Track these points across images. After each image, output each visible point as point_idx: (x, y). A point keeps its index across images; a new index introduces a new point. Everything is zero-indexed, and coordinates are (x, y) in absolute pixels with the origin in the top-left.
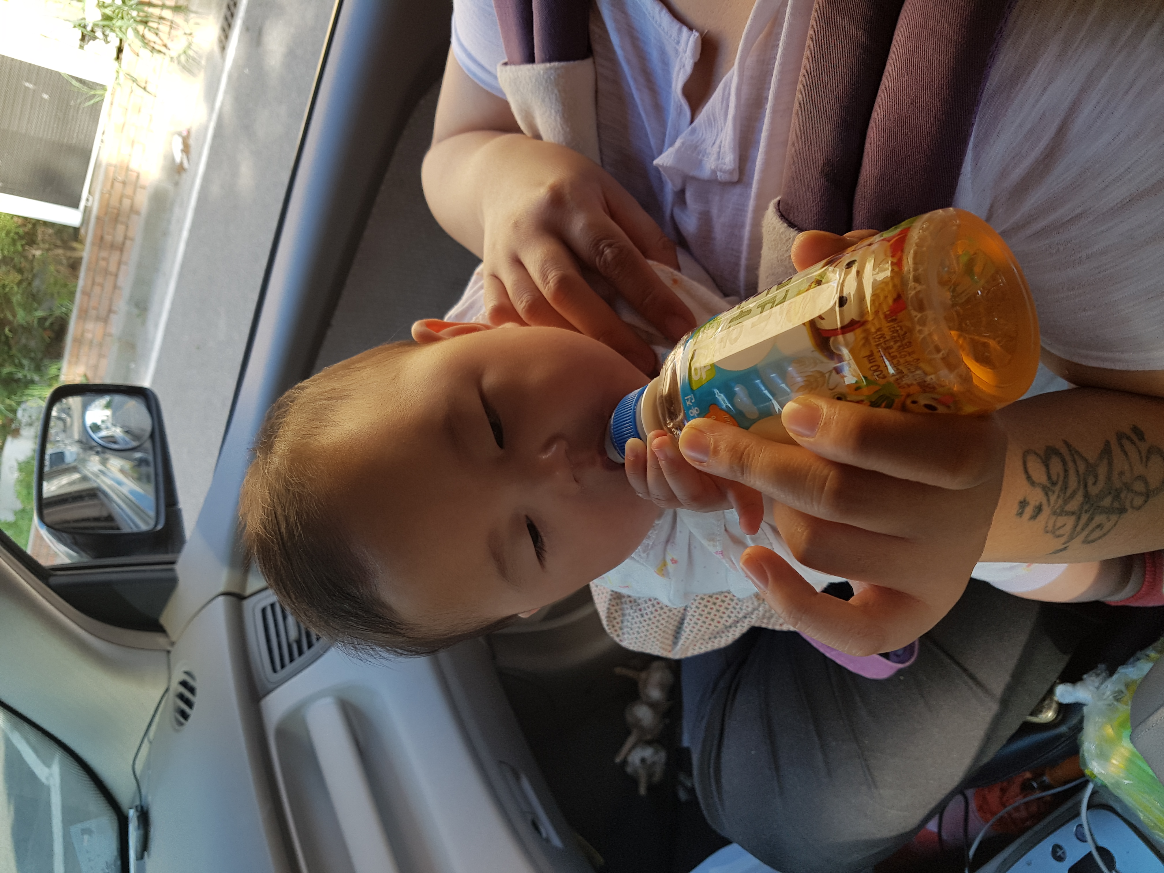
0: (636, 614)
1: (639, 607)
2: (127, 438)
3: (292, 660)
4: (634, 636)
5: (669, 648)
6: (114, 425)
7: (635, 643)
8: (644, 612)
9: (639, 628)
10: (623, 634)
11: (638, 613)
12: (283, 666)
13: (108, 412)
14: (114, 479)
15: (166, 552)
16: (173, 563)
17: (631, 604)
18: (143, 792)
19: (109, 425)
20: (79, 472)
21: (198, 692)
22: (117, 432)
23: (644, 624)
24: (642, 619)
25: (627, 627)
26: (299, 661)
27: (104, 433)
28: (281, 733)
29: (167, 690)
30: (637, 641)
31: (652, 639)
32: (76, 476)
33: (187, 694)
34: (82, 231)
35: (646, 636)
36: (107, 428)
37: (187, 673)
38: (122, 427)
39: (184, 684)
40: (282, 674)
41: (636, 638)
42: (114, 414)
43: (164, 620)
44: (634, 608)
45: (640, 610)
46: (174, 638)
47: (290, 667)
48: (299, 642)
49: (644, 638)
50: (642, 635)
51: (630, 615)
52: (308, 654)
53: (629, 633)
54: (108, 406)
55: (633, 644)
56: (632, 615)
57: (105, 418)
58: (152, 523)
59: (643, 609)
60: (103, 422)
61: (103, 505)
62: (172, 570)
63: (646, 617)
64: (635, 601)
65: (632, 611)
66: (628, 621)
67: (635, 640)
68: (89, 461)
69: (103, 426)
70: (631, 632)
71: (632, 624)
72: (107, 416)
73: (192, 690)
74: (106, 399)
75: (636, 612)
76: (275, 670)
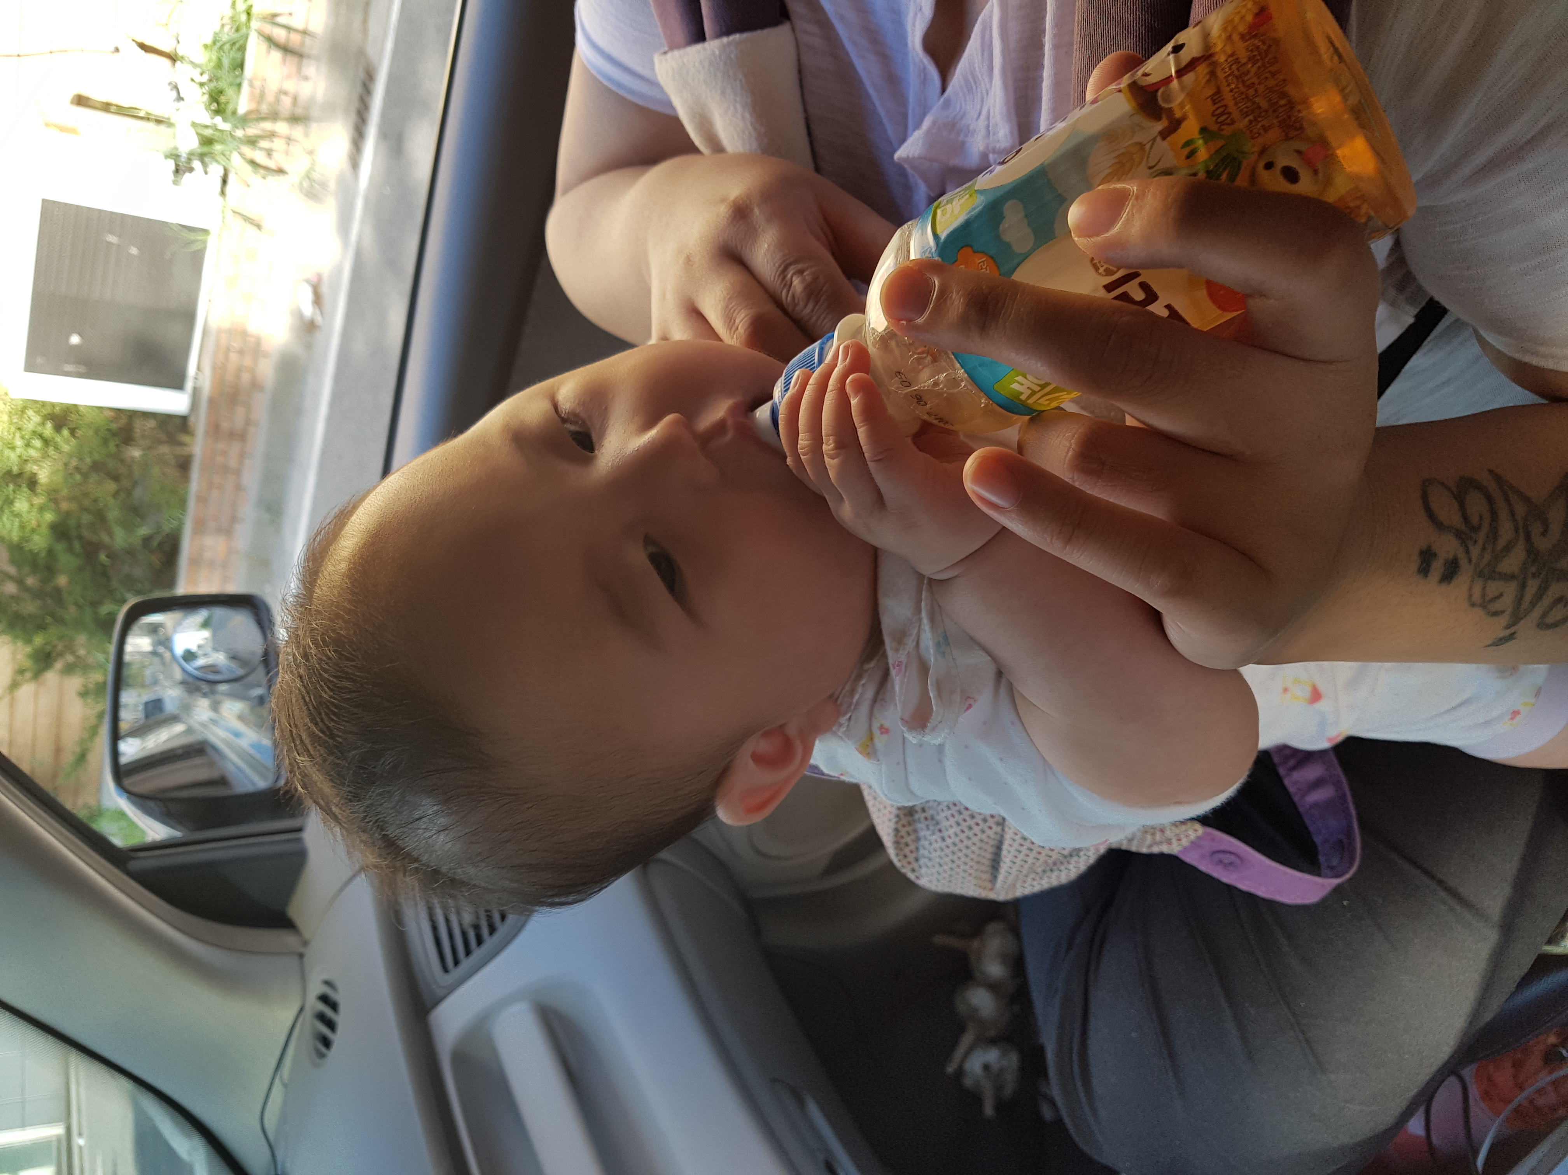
0: (934, 837)
1: (939, 827)
2: (233, 665)
3: (468, 953)
4: (934, 870)
5: (989, 885)
6: (215, 649)
7: (938, 880)
8: (945, 834)
9: (940, 857)
10: (920, 867)
11: (937, 836)
12: (456, 962)
13: (206, 634)
14: (228, 729)
15: (293, 816)
16: (300, 830)
17: (927, 823)
18: (279, 1158)
19: (209, 649)
20: (183, 722)
21: (342, 1008)
22: (220, 658)
23: (947, 851)
24: (943, 845)
25: (924, 857)
26: (478, 953)
27: (201, 662)
28: (460, 1058)
29: (301, 1010)
30: (940, 878)
31: (962, 874)
32: (179, 728)
33: (329, 1012)
34: (192, 420)
35: (952, 869)
36: (205, 655)
37: (327, 983)
38: (227, 651)
39: (324, 999)
40: (456, 973)
41: (939, 873)
42: (214, 635)
43: (293, 912)
44: (931, 828)
45: (940, 831)
46: (307, 934)
47: (466, 964)
48: (477, 927)
49: (949, 872)
50: (946, 867)
51: (926, 839)
52: (490, 942)
53: (927, 867)
54: (205, 625)
55: (935, 882)
56: (929, 838)
57: (202, 642)
58: (271, 777)
59: (943, 829)
60: (199, 647)
61: (211, 764)
62: (300, 840)
63: (949, 841)
64: (933, 818)
65: (929, 833)
66: (925, 849)
67: (936, 876)
68: (195, 706)
69: (200, 652)
70: (930, 864)
71: (930, 852)
72: (206, 639)
73: (334, 1006)
74: (202, 614)
75: (933, 834)
76: (446, 970)
